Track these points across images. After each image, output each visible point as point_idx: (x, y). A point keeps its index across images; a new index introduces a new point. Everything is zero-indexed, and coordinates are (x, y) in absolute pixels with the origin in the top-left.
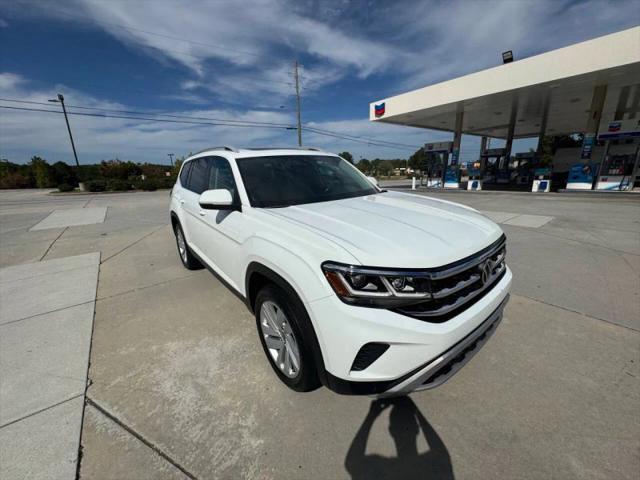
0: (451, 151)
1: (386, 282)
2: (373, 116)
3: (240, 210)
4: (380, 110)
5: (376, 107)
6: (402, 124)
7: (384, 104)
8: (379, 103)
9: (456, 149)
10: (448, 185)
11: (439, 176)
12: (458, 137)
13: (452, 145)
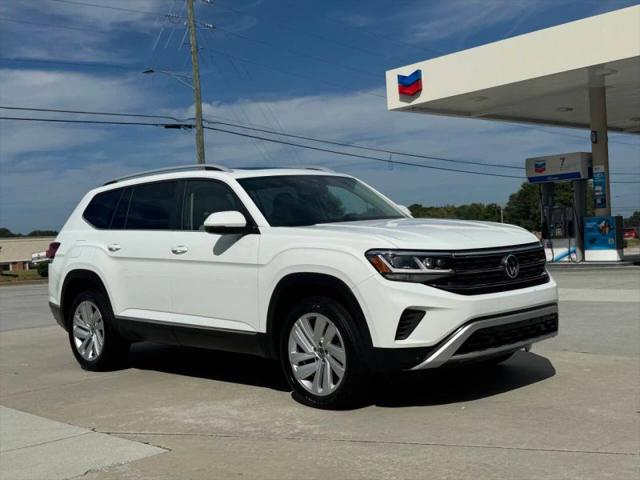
0: (591, 174)
1: (418, 261)
2: (393, 99)
3: (258, 232)
4: (410, 86)
5: (401, 78)
6: (467, 114)
7: (418, 73)
8: (407, 71)
9: (599, 169)
10: (595, 255)
11: (569, 233)
12: (599, 139)
13: (589, 159)
